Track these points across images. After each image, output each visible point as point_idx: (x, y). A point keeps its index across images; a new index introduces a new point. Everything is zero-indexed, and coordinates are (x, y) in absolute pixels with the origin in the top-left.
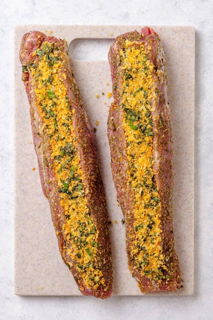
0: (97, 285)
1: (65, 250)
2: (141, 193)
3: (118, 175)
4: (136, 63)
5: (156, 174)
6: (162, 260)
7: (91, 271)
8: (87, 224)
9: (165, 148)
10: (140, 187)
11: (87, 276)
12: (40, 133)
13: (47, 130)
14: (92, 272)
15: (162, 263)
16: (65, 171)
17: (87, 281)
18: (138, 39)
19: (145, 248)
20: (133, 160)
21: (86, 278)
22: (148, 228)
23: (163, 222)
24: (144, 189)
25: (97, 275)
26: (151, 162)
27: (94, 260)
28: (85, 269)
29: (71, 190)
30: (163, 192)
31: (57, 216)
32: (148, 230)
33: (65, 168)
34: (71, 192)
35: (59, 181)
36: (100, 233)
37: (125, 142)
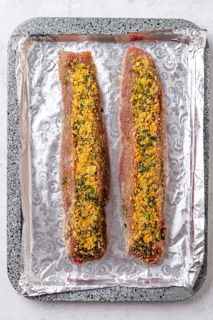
0: (138, 58)
1: (159, 91)
2: (87, 134)
3: (104, 149)
4: (87, 237)
5: (73, 148)
6: (72, 78)
7: (142, 71)
8: (138, 109)
9: (65, 169)
10: (88, 138)
11: (146, 67)
12: (161, 186)
13: (156, 188)
14: (141, 69)
15: (72, 75)
16: (149, 153)
17: (146, 64)
18: (84, 256)
19: (87, 89)
20: (92, 161)
21: (147, 66)
22: (84, 105)
23: (71, 109)
24: (84, 136)
25: (137, 66)
26: (77, 158)
27: (138, 79)
28: (147, 74)
29: (147, 138)
30: (69, 134)
31: (160, 119)
32: (84, 103)
33: (148, 155)
34: (147, 136)
35: (155, 146)
36: (130, 100)
37: (98, 175)
